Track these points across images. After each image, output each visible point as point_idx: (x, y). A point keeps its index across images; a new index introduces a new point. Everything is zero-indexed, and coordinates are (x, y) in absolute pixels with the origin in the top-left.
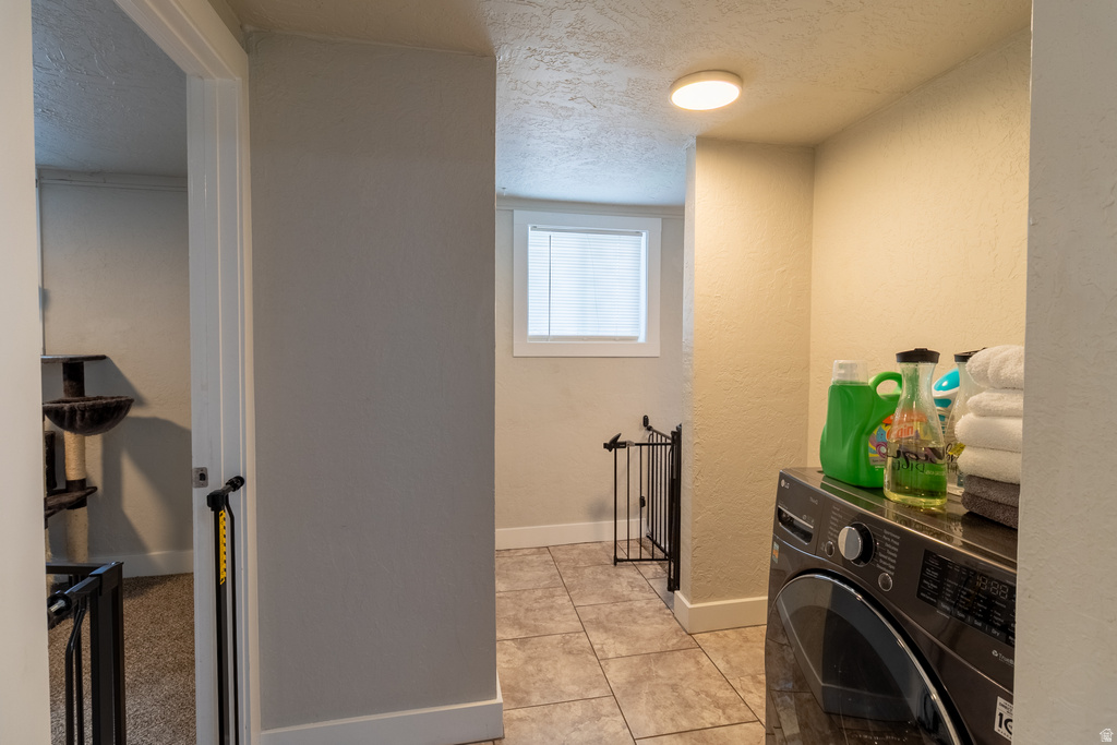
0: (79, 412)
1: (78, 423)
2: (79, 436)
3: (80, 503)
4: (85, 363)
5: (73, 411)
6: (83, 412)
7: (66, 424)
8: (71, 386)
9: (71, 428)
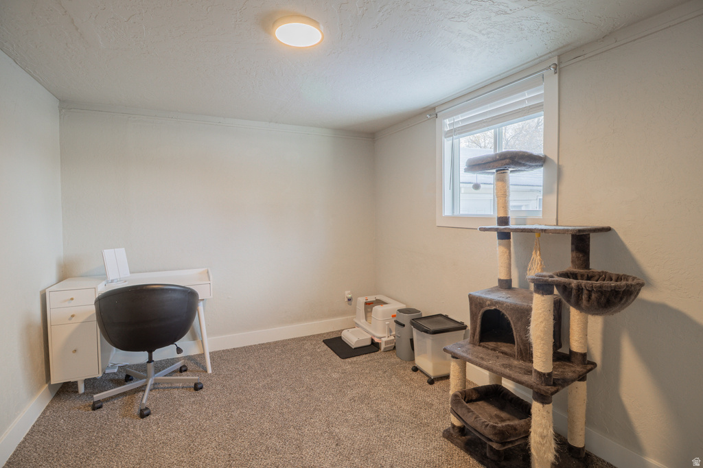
0: (585, 292)
1: (584, 302)
2: (583, 314)
3: (582, 378)
4: (591, 234)
5: (580, 289)
6: (590, 292)
7: (573, 299)
8: (578, 257)
9: (577, 305)
